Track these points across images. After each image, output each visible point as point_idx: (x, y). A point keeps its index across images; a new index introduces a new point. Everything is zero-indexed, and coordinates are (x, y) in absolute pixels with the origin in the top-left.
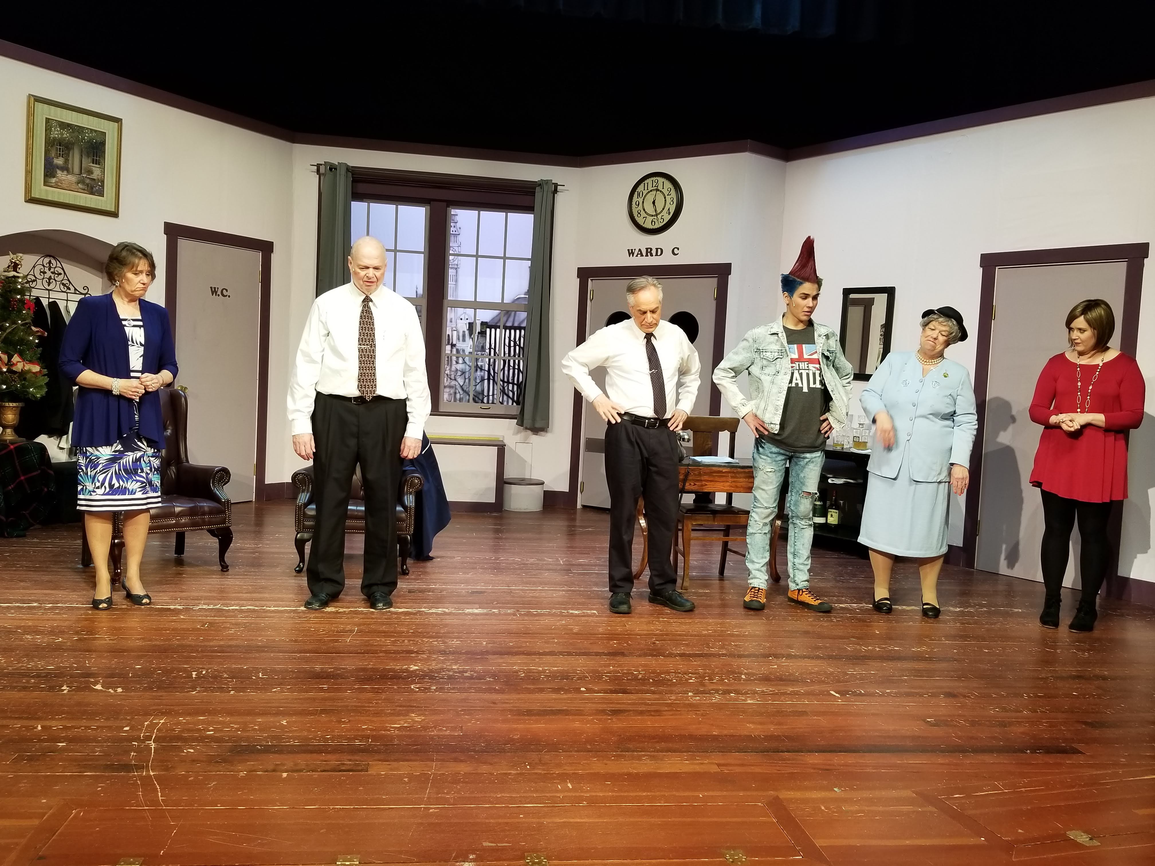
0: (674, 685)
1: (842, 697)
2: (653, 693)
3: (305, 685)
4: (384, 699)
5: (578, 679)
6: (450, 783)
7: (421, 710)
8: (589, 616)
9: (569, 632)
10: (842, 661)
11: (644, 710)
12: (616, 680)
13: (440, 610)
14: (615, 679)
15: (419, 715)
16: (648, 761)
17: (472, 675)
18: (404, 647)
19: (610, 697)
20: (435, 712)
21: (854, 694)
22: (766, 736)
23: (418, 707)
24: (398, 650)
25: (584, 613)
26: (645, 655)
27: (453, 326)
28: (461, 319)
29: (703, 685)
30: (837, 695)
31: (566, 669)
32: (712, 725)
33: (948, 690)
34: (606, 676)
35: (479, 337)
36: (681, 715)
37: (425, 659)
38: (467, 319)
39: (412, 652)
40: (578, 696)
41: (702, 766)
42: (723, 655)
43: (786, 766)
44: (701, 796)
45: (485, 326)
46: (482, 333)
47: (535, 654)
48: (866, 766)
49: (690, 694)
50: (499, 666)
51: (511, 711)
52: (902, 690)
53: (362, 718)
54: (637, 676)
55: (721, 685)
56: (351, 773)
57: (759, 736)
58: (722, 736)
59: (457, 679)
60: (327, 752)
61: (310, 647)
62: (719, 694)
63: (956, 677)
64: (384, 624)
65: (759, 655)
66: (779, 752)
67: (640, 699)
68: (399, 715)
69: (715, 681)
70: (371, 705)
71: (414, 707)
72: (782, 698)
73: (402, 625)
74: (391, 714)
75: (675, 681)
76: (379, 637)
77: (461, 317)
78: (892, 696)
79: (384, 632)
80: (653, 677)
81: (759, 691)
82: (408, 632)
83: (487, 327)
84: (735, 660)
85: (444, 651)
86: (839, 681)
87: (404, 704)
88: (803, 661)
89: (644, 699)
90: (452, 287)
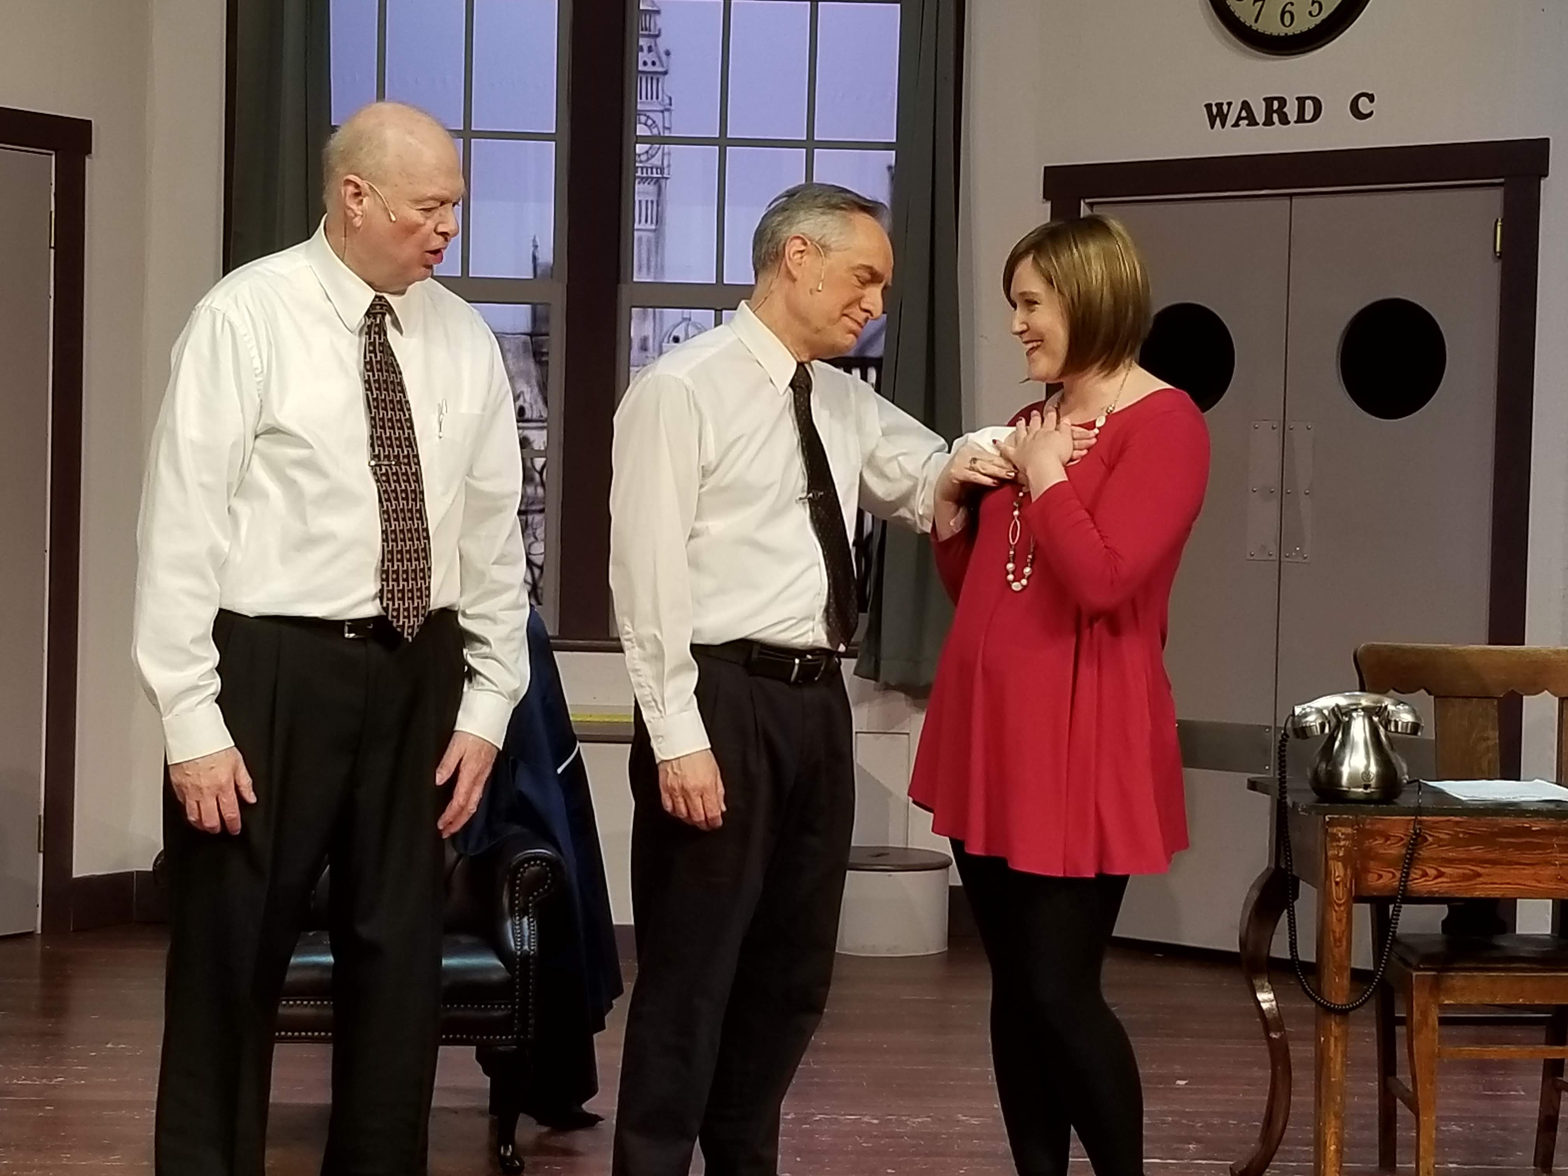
77: (675, 334)
90: (644, 240)
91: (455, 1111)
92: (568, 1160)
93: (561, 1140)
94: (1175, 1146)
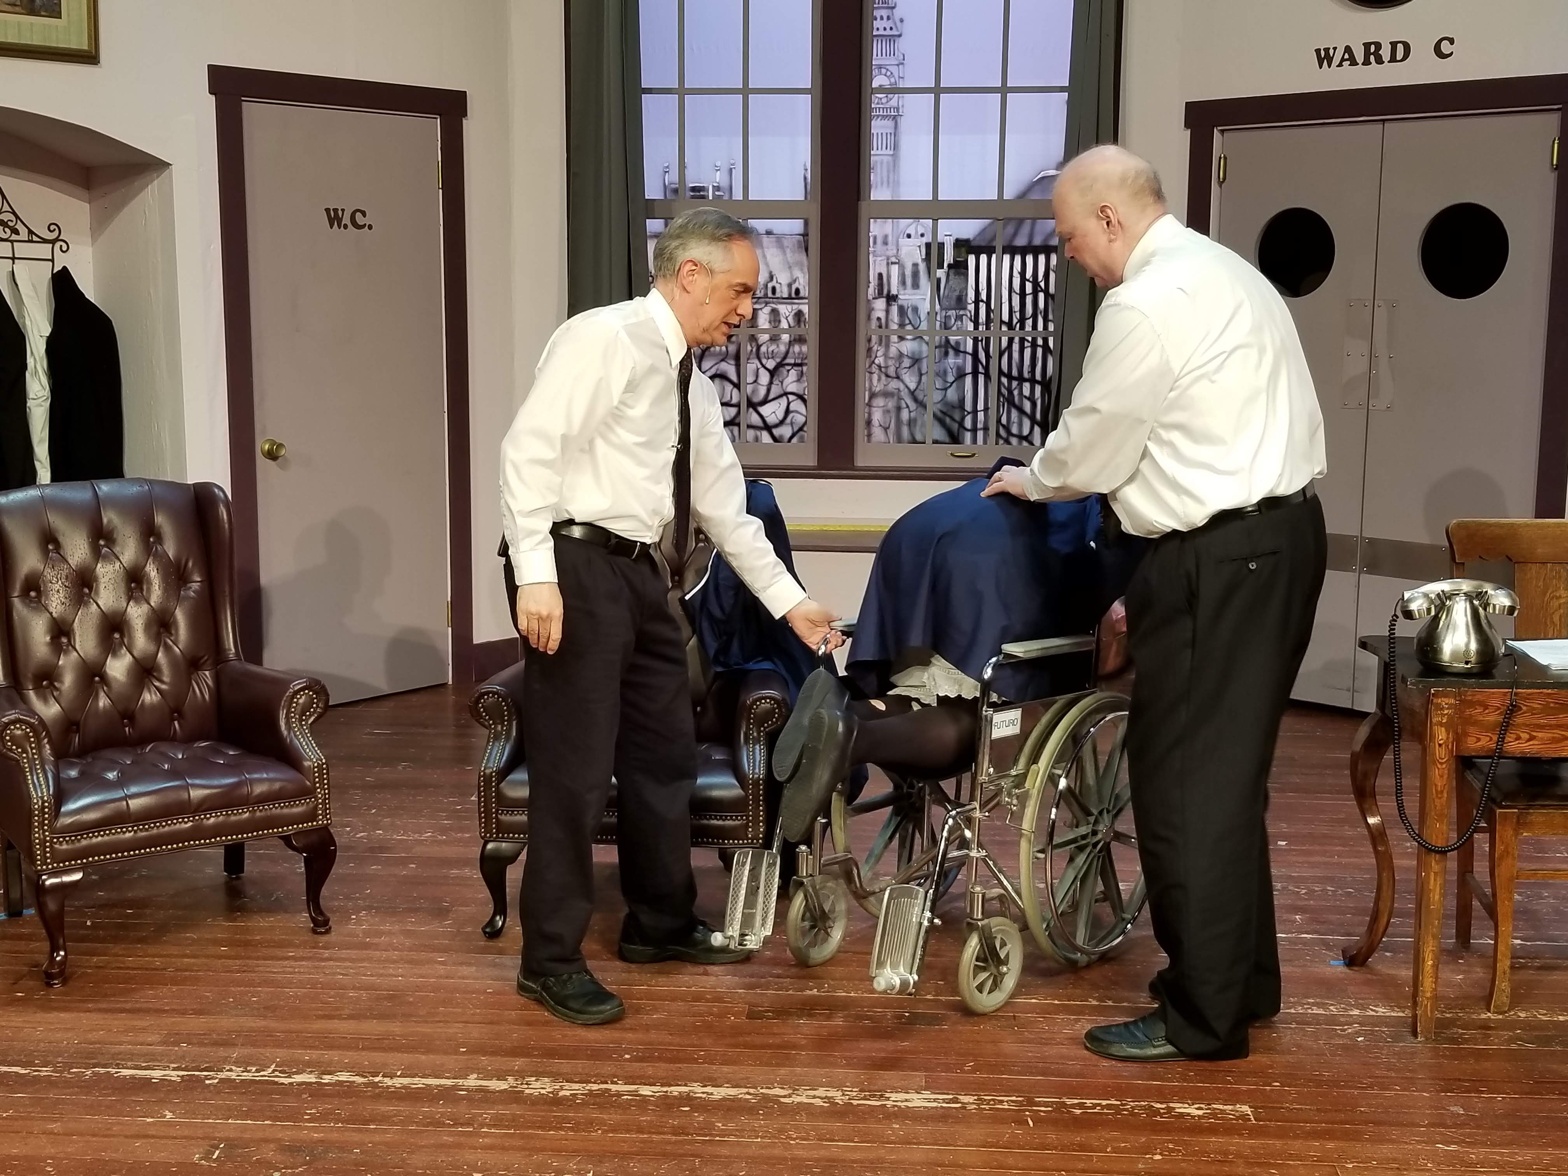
8: (1228, 1128)
25: (1215, 1115)
27: (890, 253)
28: (909, 236)
35: (952, 276)
38: (922, 235)
45: (963, 250)
46: (959, 267)
77: (908, 232)
83: (970, 252)
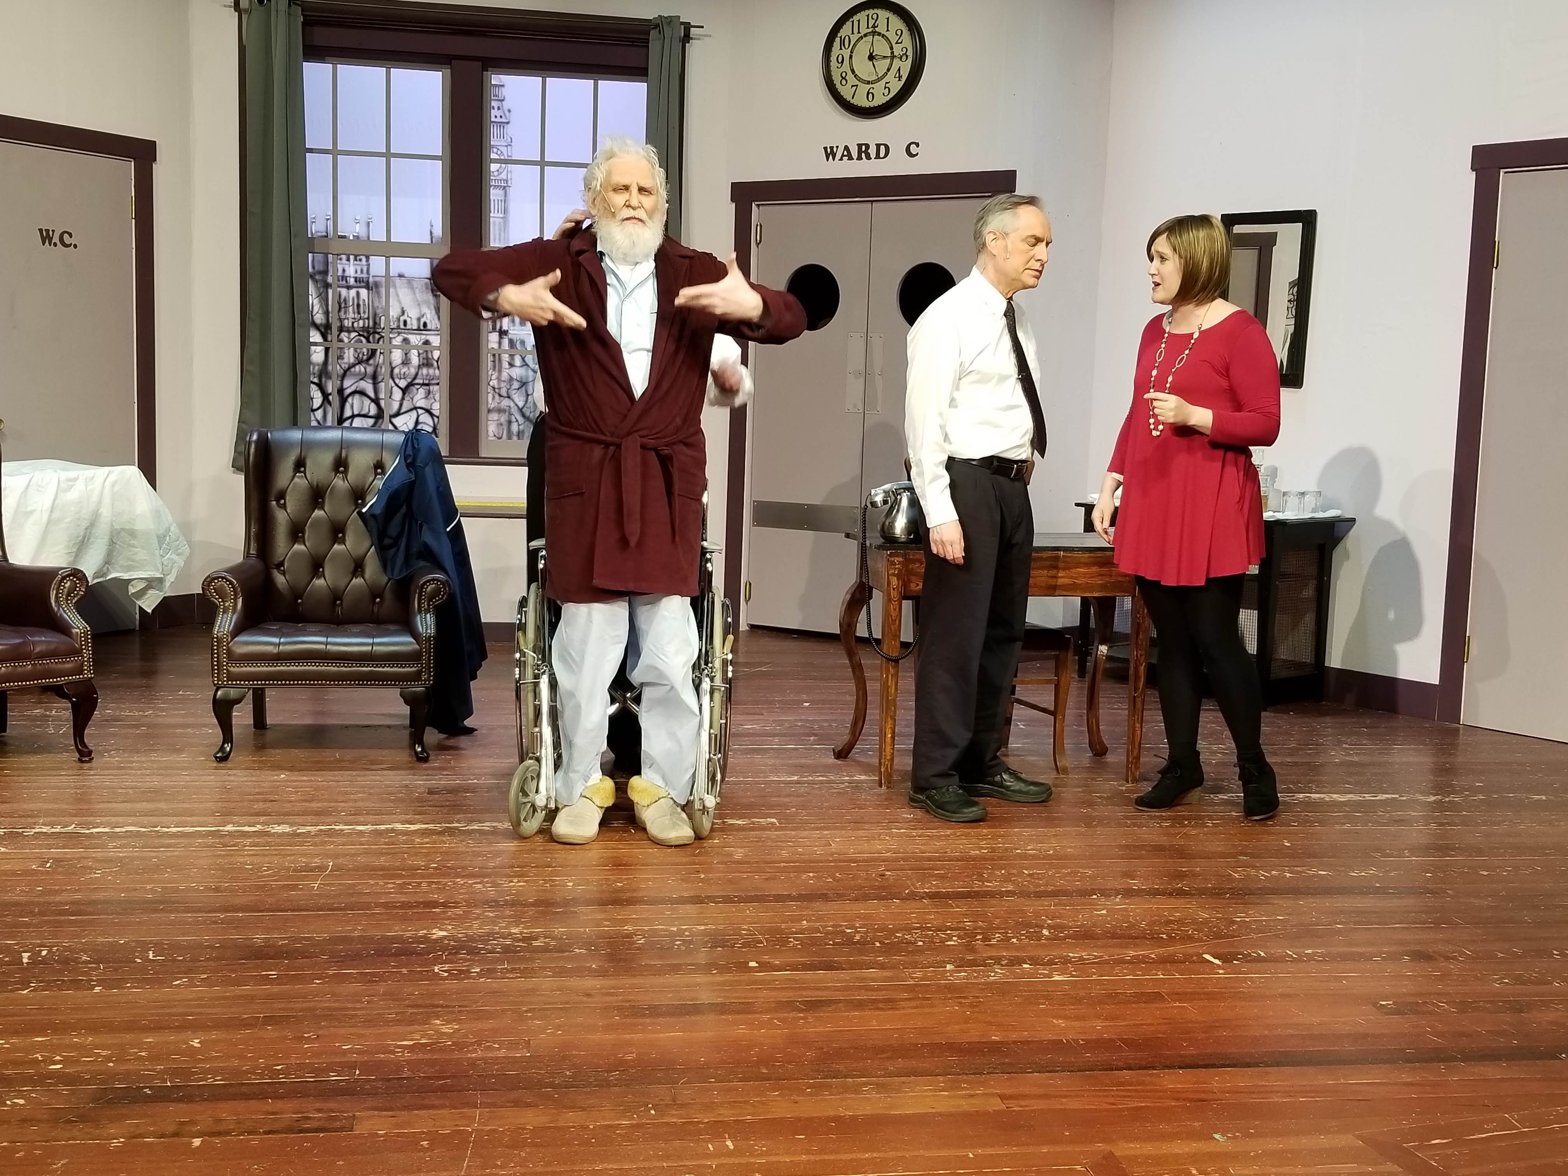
0: (920, 951)
1: (1228, 965)
2: (882, 967)
3: (234, 971)
4: (384, 995)
5: (744, 945)
6: (507, 1147)
7: (453, 1013)
8: (762, 828)
9: (727, 859)
10: (1224, 898)
11: (864, 1000)
12: (812, 945)
13: (486, 826)
14: (810, 943)
15: (449, 1022)
16: (874, 1095)
17: (548, 944)
18: (420, 895)
19: (801, 976)
20: (479, 1015)
21: (1248, 959)
22: (1088, 1042)
23: (447, 1006)
24: (409, 902)
25: (753, 823)
26: (866, 898)
29: (972, 950)
30: (1217, 961)
31: (721, 927)
32: (990, 1023)
33: (1418, 948)
34: (794, 938)
36: (932, 1006)
37: (459, 918)
39: (435, 904)
40: (745, 977)
41: (973, 1101)
42: (1009, 893)
43: (1125, 1096)
44: (971, 1156)
47: (663, 901)
48: (1271, 1092)
49: (949, 967)
50: (598, 926)
51: (620, 1009)
52: (1334, 950)
53: (342, 1031)
54: (851, 936)
55: (1007, 949)
56: (322, 1135)
57: (1076, 1041)
58: (1007, 1043)
59: (519, 952)
60: (277, 1097)
61: (243, 900)
62: (1002, 965)
63: (1431, 923)
64: (382, 854)
65: (1074, 891)
66: (1112, 1070)
67: (858, 979)
68: (411, 1022)
69: (994, 942)
70: (358, 1006)
71: (437, 1006)
72: (1117, 970)
73: (416, 854)
74: (398, 1022)
75: (921, 943)
76: (374, 879)
78: (1315, 960)
79: (383, 869)
80: (881, 939)
81: (1074, 957)
82: (427, 868)
84: (1030, 903)
85: (495, 901)
86: (1217, 936)
87: (420, 1002)
88: (1153, 900)
89: (864, 979)
90: (497, 223)
91: (389, 727)
92: (455, 752)
93: (452, 742)
94: (803, 738)
